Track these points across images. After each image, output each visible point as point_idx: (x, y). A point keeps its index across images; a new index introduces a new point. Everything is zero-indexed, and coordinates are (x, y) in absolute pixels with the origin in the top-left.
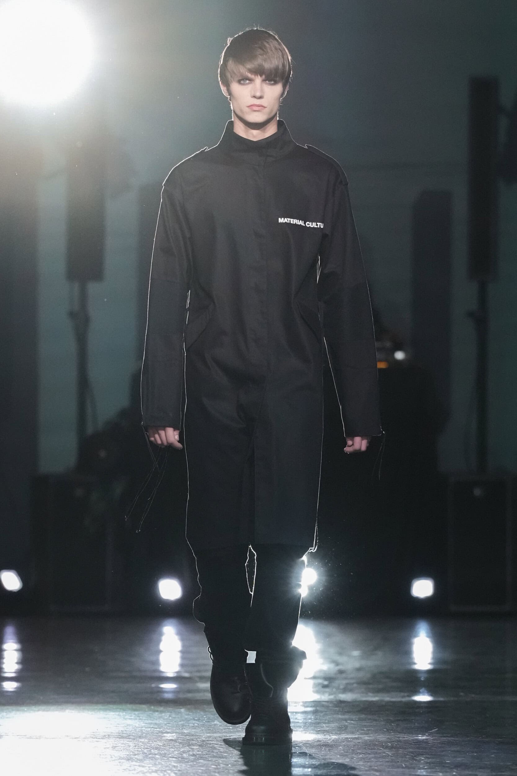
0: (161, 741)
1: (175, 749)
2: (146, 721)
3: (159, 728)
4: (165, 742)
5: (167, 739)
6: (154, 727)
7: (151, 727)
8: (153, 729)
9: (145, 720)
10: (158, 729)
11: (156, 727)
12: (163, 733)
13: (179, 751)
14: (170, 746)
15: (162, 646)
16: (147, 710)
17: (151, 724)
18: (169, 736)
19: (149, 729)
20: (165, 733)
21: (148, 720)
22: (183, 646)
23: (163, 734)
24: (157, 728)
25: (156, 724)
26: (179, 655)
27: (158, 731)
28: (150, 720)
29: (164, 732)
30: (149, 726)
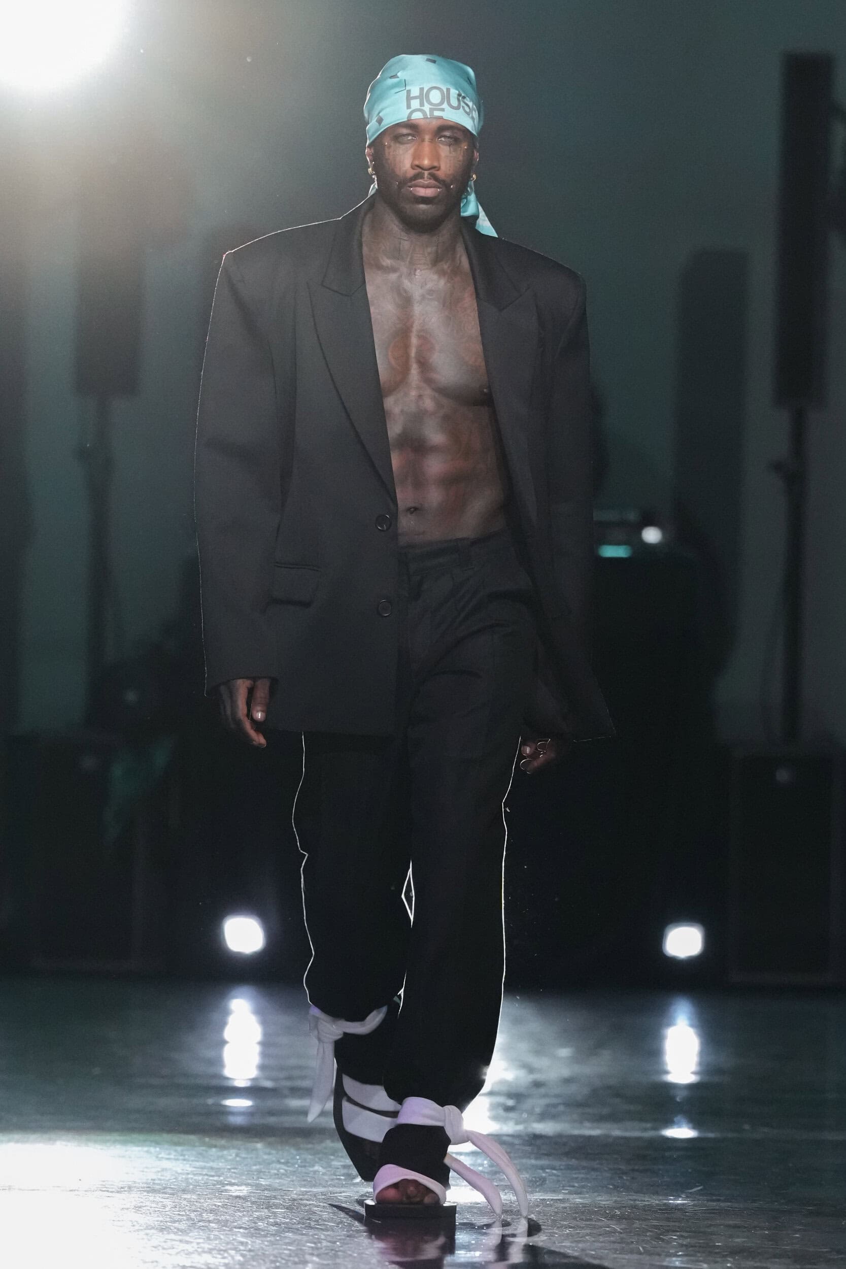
0: (220, 1199)
1: (245, 1213)
2: (194, 1163)
3: (217, 1176)
4: (227, 1201)
5: (231, 1196)
6: (209, 1173)
7: (204, 1173)
8: (206, 1177)
9: (192, 1161)
10: (216, 1178)
11: (213, 1174)
12: (224, 1185)
13: (252, 1216)
14: (235, 1207)
15: (228, 1033)
16: (197, 1144)
17: (203, 1168)
18: (235, 1191)
19: (200, 1178)
20: (227, 1184)
21: (197, 1161)
22: (265, 1034)
23: (223, 1187)
24: (213, 1176)
25: (212, 1168)
26: (257, 1049)
27: (214, 1180)
28: (204, 1162)
29: (226, 1182)
30: (200, 1173)
